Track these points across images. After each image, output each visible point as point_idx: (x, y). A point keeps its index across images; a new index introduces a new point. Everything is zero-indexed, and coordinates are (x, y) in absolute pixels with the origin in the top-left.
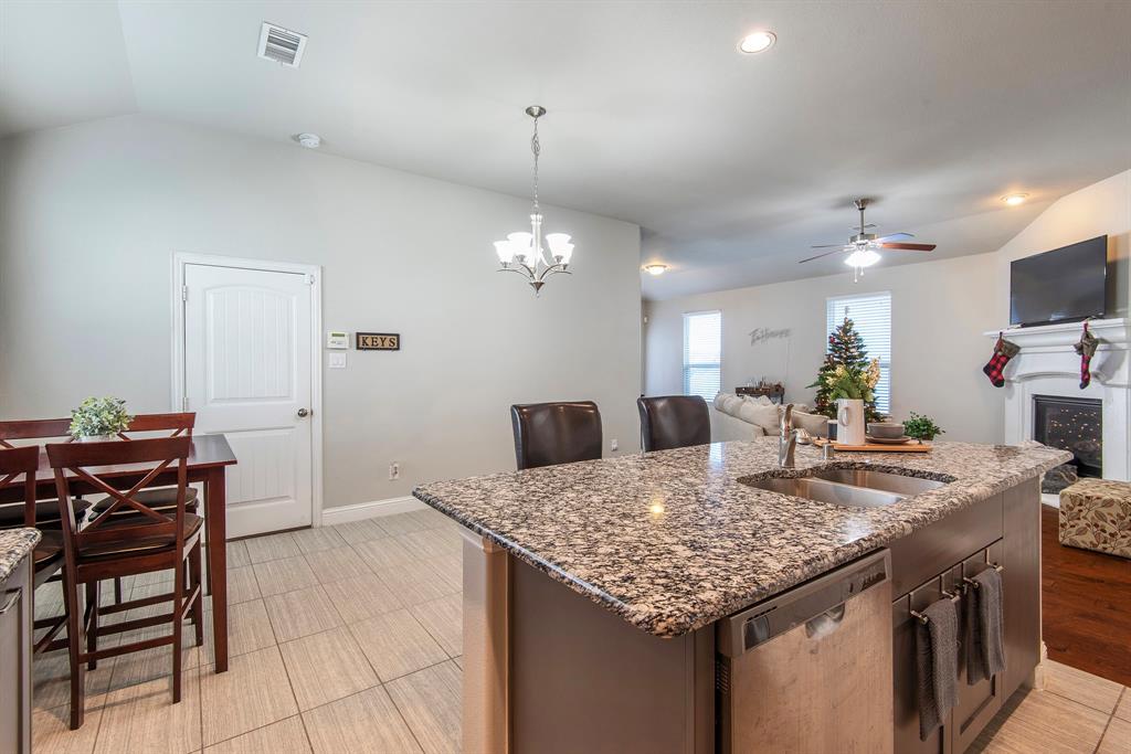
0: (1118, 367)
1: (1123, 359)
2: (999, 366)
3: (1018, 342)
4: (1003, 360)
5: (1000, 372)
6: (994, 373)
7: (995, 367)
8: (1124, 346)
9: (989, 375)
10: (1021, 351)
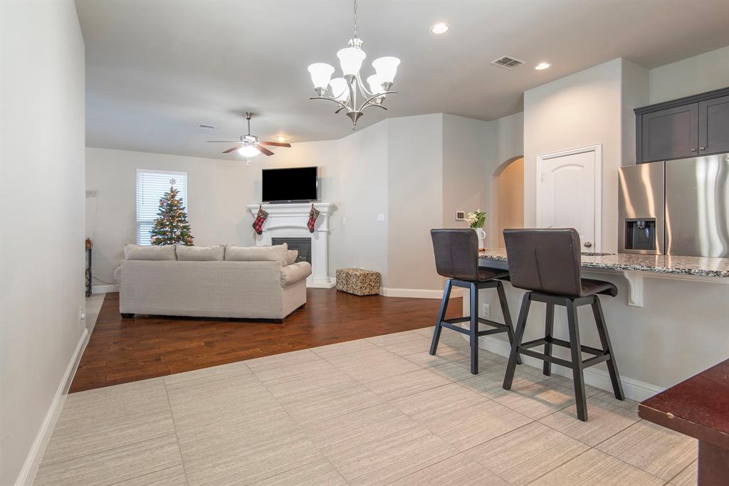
0: (321, 223)
1: (323, 220)
2: (260, 223)
3: (268, 211)
4: (262, 220)
5: (260, 226)
6: (257, 227)
7: (257, 224)
8: (325, 214)
9: (255, 228)
10: (269, 216)
